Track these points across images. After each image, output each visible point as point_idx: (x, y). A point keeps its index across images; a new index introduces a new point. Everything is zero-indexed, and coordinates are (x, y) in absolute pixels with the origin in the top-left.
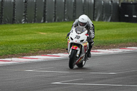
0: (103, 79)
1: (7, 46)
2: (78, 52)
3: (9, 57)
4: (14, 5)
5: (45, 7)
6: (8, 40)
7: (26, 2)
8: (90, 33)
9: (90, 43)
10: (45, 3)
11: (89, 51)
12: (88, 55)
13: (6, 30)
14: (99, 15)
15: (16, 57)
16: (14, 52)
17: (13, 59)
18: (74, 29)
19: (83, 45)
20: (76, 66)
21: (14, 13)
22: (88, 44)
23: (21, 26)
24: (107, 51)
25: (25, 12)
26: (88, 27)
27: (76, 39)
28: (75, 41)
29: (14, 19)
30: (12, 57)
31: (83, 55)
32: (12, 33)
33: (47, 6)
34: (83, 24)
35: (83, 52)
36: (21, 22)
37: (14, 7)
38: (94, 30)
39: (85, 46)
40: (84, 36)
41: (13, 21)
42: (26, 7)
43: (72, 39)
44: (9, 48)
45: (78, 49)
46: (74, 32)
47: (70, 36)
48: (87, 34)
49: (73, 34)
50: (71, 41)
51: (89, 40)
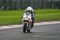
0: (55, 34)
1: (13, 20)
2: (28, 25)
3: (14, 25)
4: (16, 2)
5: (29, 3)
6: (14, 17)
7: (21, 1)
8: (33, 15)
9: (33, 20)
10: (30, 1)
11: (33, 24)
12: (32, 26)
13: (12, 13)
14: (53, 6)
15: (17, 25)
16: (16, 22)
17: (16, 26)
18: (25, 14)
19: (30, 21)
20: (26, 31)
21: (16, 5)
22: (32, 20)
23: (19, 11)
24: (57, 22)
25: (21, 5)
26: (32, 13)
27: (26, 18)
28: (26, 19)
29: (16, 8)
30: (15, 25)
31: (30, 26)
32: (15, 14)
33: (30, 2)
34: (29, 11)
35: (30, 24)
36: (19, 9)
37: (16, 3)
38: (34, 14)
39: (31, 22)
40: (30, 17)
41: (15, 9)
42: (21, 3)
43: (24, 18)
44: (14, 21)
45: (27, 23)
46: (25, 15)
47: (23, 17)
48: (31, 16)
49: (25, 16)
50: (24, 19)
51: (32, 18)
